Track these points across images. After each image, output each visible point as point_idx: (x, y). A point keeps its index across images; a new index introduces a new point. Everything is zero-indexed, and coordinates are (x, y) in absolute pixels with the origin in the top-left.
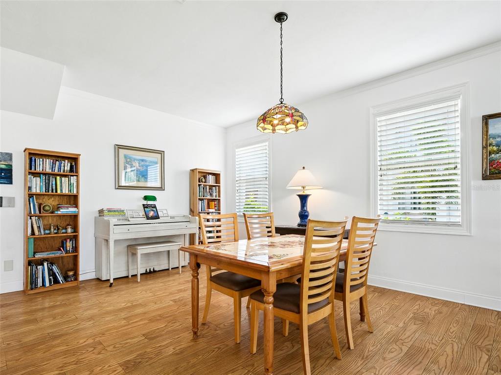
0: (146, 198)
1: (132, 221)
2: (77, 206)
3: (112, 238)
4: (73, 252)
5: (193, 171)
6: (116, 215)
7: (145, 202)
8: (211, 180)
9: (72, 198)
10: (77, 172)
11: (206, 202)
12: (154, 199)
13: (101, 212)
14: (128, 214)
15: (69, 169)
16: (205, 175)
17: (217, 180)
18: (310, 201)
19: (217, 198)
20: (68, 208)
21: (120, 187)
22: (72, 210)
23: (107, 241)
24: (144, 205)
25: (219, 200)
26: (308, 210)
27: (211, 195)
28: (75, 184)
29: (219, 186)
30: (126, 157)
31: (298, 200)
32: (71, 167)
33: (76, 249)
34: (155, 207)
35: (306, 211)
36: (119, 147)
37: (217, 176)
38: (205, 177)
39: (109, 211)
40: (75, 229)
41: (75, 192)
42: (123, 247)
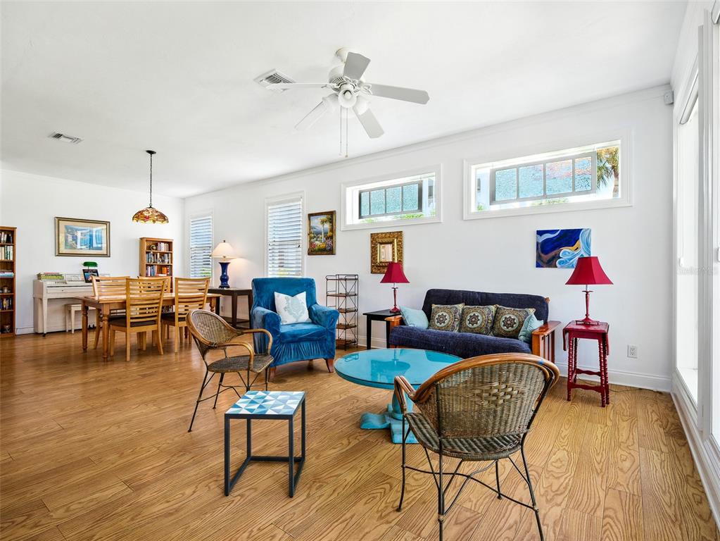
0: (86, 264)
1: (70, 283)
2: (13, 270)
3: (46, 297)
4: (9, 308)
5: (141, 239)
6: (54, 279)
7: (86, 268)
8: (163, 247)
9: (9, 264)
10: (13, 242)
11: (156, 268)
12: (95, 264)
13: (39, 276)
14: (66, 278)
15: (5, 239)
16: (156, 243)
17: (170, 248)
18: (229, 267)
19: (170, 264)
20: (4, 272)
21: (60, 255)
22: (8, 274)
23: (41, 299)
24: (84, 270)
25: (171, 266)
26: (228, 274)
27: (163, 261)
28: (11, 252)
29: (171, 253)
30: (66, 227)
31: (220, 267)
32: (8, 238)
33: (12, 306)
34: (96, 271)
35: (226, 275)
36: (60, 219)
37: (170, 244)
38: (156, 245)
39: (47, 275)
40: (12, 289)
41: (11, 259)
42: (59, 306)
